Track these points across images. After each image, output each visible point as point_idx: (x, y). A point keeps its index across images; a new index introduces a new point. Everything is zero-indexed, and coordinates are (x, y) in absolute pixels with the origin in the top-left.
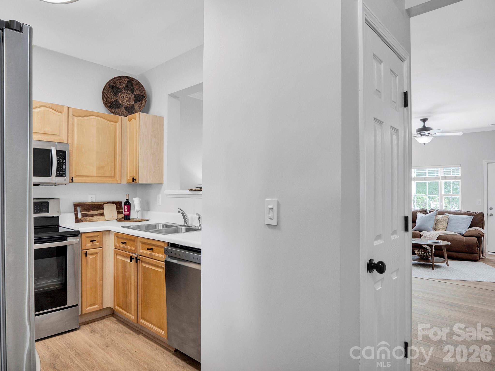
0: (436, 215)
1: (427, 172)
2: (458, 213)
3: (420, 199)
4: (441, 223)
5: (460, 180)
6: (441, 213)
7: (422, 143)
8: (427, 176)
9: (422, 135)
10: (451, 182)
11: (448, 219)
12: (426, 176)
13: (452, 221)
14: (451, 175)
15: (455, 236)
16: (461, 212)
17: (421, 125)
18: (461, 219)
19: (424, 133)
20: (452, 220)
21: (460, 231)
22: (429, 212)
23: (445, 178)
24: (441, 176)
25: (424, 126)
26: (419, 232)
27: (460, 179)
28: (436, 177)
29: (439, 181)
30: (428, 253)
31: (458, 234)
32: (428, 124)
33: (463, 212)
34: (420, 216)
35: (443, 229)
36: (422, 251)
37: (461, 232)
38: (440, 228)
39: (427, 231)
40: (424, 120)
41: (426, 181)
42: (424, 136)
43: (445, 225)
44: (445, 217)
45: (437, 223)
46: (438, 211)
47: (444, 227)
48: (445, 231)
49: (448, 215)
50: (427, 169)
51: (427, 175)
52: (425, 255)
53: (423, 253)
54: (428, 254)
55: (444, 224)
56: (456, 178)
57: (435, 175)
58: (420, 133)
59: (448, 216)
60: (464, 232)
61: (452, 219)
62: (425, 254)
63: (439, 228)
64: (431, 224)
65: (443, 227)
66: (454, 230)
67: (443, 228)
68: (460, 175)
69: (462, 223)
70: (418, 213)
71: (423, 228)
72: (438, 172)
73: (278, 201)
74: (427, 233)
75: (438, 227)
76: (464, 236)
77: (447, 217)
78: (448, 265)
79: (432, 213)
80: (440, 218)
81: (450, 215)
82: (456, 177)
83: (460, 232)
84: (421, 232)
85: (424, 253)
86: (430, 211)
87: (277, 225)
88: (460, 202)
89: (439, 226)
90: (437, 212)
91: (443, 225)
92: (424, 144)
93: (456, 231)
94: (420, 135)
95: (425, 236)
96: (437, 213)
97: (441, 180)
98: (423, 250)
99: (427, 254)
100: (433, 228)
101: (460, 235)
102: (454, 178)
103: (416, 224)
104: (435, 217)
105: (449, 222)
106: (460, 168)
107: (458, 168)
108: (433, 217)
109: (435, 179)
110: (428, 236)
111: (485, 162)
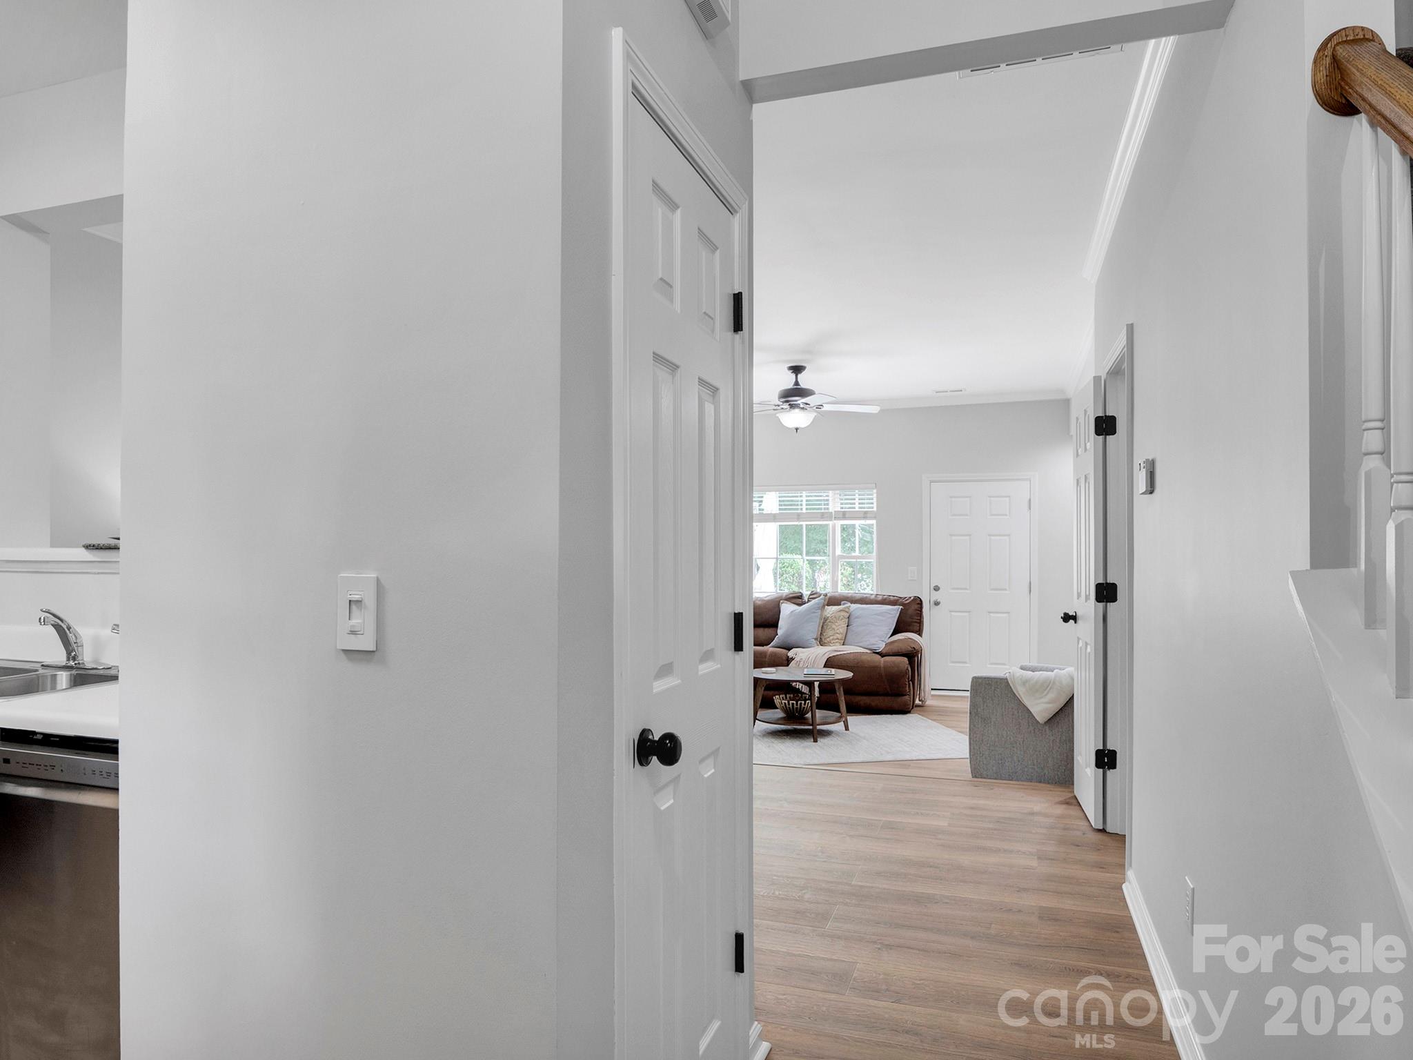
0: (824, 606)
1: (804, 499)
2: (870, 600)
3: (789, 568)
4: (834, 626)
5: (874, 522)
6: (833, 601)
7: (791, 427)
8: (804, 511)
9: (792, 406)
10: (857, 526)
11: (848, 615)
12: (801, 509)
13: (856, 620)
14: (857, 509)
15: (864, 657)
16: (876, 597)
17: (788, 381)
19: (796, 401)
20: (856, 618)
21: (873, 644)
22: (809, 601)
23: (843, 515)
24: (835, 511)
25: (797, 383)
26: (784, 651)
27: (875, 518)
28: (823, 513)
29: (830, 523)
30: (803, 702)
31: (869, 651)
32: (805, 380)
33: (880, 598)
34: (787, 609)
36: (790, 697)
38: (831, 638)
39: (803, 646)
40: (797, 370)
41: (801, 523)
42: (797, 410)
43: (841, 630)
44: (841, 610)
45: (825, 627)
46: (827, 598)
47: (839, 636)
48: (843, 645)
49: (850, 606)
50: (804, 494)
51: (804, 507)
52: (797, 708)
53: (793, 704)
54: (805, 704)
55: (840, 627)
56: (865, 516)
57: (821, 509)
58: (787, 401)
59: (848, 608)
60: (881, 647)
61: (857, 615)
62: (797, 704)
63: (828, 639)
64: (811, 631)
65: (837, 635)
66: (861, 642)
67: (838, 639)
68: (875, 509)
70: (782, 604)
71: (793, 640)
72: (828, 500)
73: (378, 579)
74: (803, 653)
75: (826, 636)
76: (882, 654)
77: (847, 610)
78: (847, 729)
79: (813, 601)
80: (831, 613)
81: (854, 606)
82: (866, 513)
83: (874, 647)
84: (789, 649)
85: (795, 702)
86: (811, 597)
87: (375, 649)
88: (875, 574)
89: (829, 633)
90: (825, 600)
91: (838, 631)
92: (797, 429)
93: (866, 645)
94: (786, 406)
95: (799, 659)
96: (826, 603)
97: (835, 521)
98: (792, 696)
99: (801, 703)
100: (816, 639)
101: (874, 653)
102: (862, 515)
103: (779, 631)
104: (820, 611)
105: (851, 624)
106: (874, 491)
107: (871, 491)
108: (817, 612)
109: (822, 518)
110: (804, 659)
111: (926, 480)
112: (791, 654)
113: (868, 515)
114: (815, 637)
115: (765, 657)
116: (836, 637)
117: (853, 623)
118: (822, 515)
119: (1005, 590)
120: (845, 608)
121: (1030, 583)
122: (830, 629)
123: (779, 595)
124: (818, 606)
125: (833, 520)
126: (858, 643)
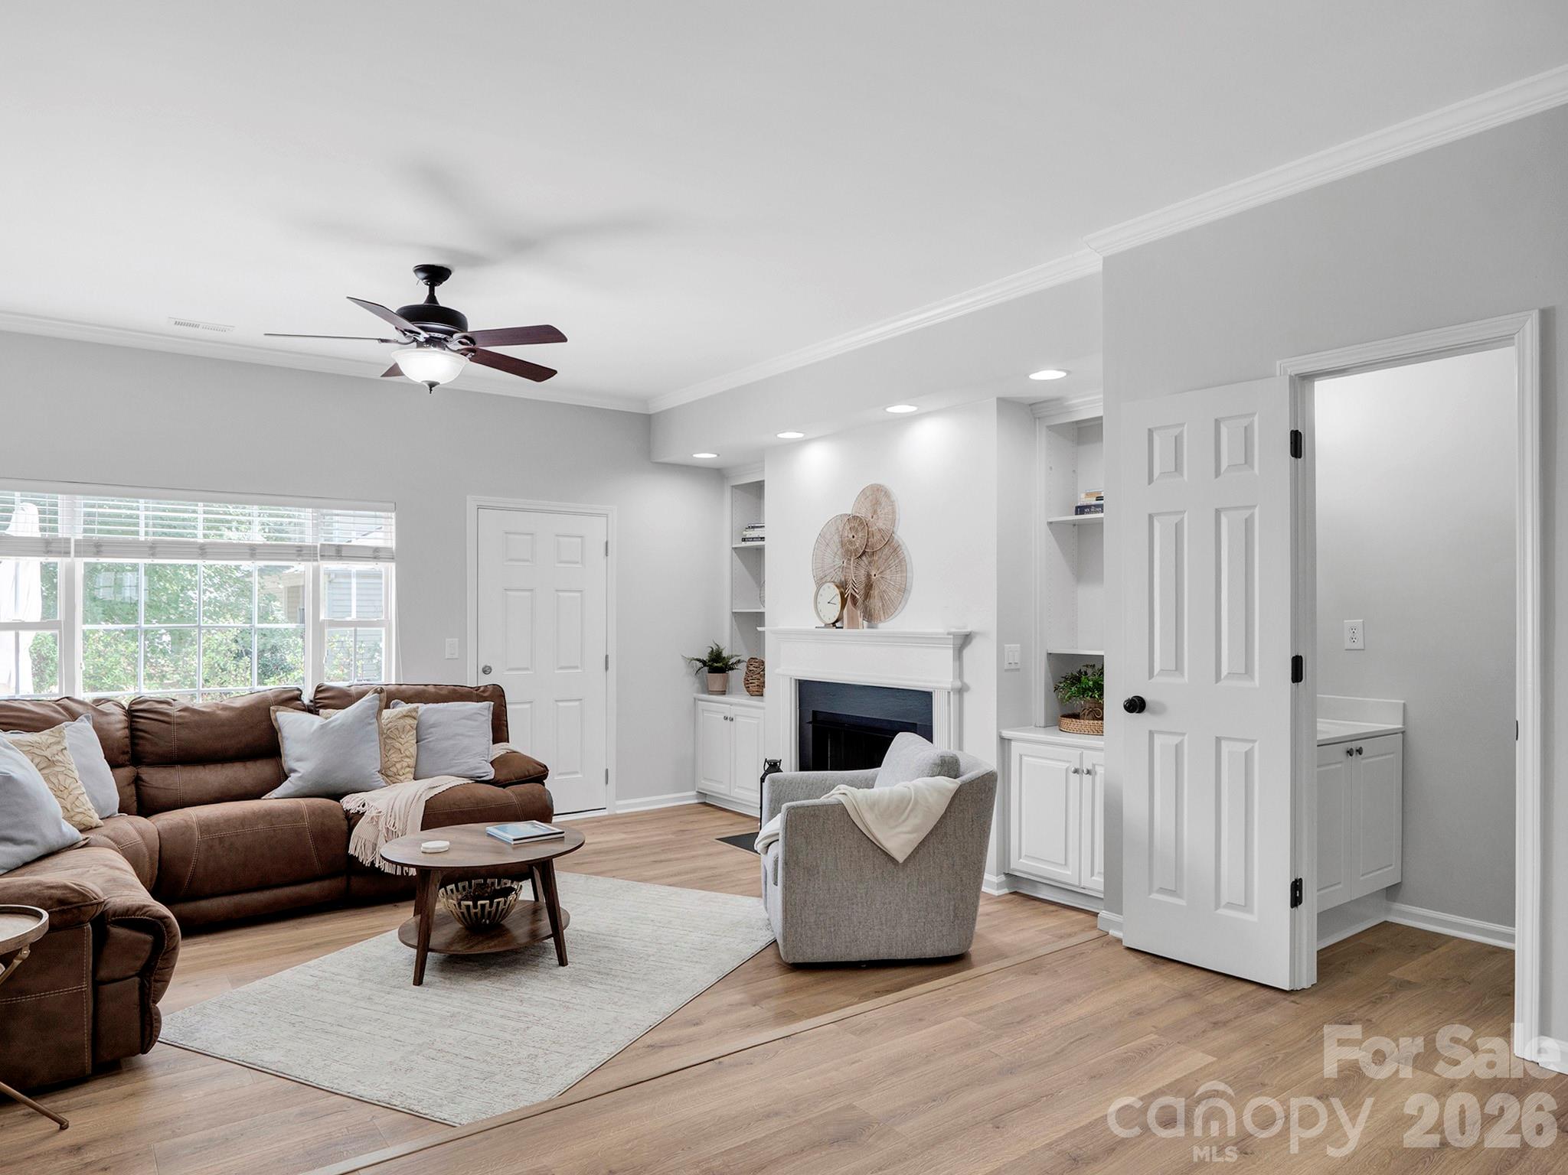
0: (380, 711)
4: (398, 745)
5: (391, 566)
6: (389, 697)
7: (419, 381)
11: (416, 722)
13: (432, 730)
18: (464, 718)
20: (433, 726)
21: (476, 768)
23: (337, 552)
24: (322, 545)
25: (432, 298)
27: (392, 559)
28: (299, 546)
31: (470, 782)
34: (289, 721)
35: (408, 769)
37: (478, 771)
38: (398, 766)
39: (364, 787)
40: (435, 275)
43: (411, 751)
44: (405, 716)
48: (418, 775)
49: (418, 707)
52: (490, 912)
53: (468, 907)
55: (408, 743)
56: (376, 554)
59: (416, 710)
60: (487, 769)
61: (431, 723)
62: (475, 906)
63: (394, 769)
64: (371, 758)
65: (408, 760)
66: (451, 767)
67: (409, 766)
69: (471, 733)
70: (275, 712)
71: (340, 778)
74: (369, 801)
75: (394, 765)
77: (414, 714)
79: (360, 706)
80: (390, 721)
82: (376, 550)
83: (475, 773)
84: (337, 796)
90: (380, 700)
91: (408, 753)
92: (432, 385)
93: (462, 769)
95: (374, 814)
96: (383, 704)
100: (381, 772)
101: (477, 782)
102: (370, 553)
103: (288, 762)
104: (375, 720)
105: (424, 737)
106: (393, 515)
107: (389, 514)
108: (373, 723)
109: (299, 555)
110: (384, 812)
111: (471, 503)
112: (350, 803)
113: (381, 554)
114: (378, 769)
115: (302, 817)
116: (405, 764)
117: (428, 736)
118: (298, 551)
119: (577, 667)
120: (410, 711)
121: (607, 657)
122: (391, 752)
123: (260, 696)
124: (372, 711)
125: (317, 560)
126: (447, 769)
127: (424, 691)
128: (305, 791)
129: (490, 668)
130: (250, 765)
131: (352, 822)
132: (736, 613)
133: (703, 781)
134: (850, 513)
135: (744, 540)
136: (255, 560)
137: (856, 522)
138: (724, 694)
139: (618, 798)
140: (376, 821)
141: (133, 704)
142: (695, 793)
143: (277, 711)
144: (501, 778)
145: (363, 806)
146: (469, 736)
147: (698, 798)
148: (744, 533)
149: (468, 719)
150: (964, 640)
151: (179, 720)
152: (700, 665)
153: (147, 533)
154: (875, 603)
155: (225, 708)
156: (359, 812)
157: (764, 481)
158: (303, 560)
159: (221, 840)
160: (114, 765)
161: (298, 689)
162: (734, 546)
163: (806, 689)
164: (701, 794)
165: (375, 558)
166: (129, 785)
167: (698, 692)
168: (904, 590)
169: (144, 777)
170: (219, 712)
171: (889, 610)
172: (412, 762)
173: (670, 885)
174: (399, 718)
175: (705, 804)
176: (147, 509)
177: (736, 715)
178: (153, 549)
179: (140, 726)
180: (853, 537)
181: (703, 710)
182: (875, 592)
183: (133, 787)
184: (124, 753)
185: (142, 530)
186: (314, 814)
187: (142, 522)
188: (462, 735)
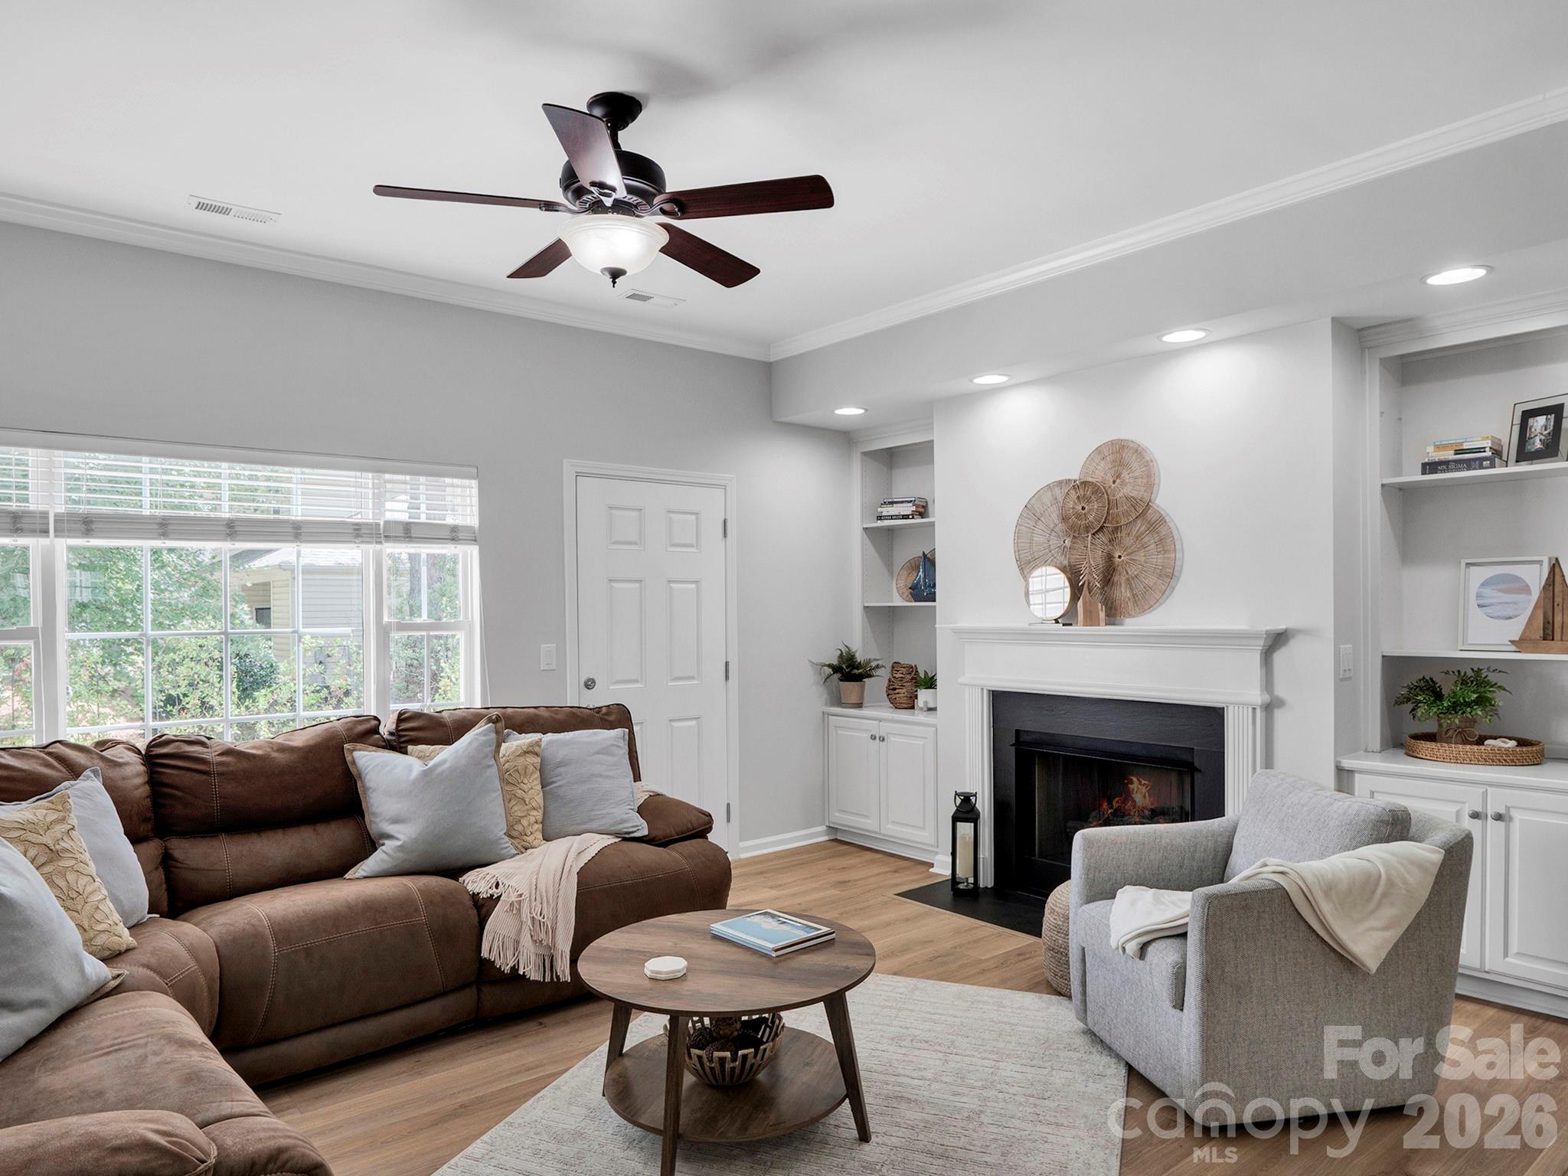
0: (497, 745)
4: (521, 793)
5: (470, 550)
10: (424, 557)
11: (539, 760)
13: (562, 770)
18: (598, 753)
20: (560, 765)
21: (623, 821)
23: (407, 533)
26: (444, 881)
27: (474, 540)
31: (617, 840)
35: (536, 827)
37: (625, 825)
38: (525, 822)
39: (484, 859)
43: (537, 799)
44: (528, 753)
45: (505, 797)
49: (537, 739)
55: (532, 790)
56: (454, 535)
60: (639, 824)
61: (557, 760)
63: (522, 829)
64: (495, 814)
65: (534, 813)
66: (592, 820)
70: (351, 751)
71: (455, 849)
74: (504, 877)
76: (645, 842)
77: (537, 749)
79: (467, 740)
82: (454, 529)
83: (623, 827)
84: (455, 872)
89: (514, 810)
90: (496, 730)
91: (533, 804)
95: (513, 898)
100: (508, 833)
101: (625, 839)
102: (447, 534)
103: (378, 823)
104: (493, 759)
105: (552, 780)
106: (474, 483)
107: (467, 482)
108: (492, 765)
109: (358, 536)
110: (526, 894)
111: (569, 468)
112: (476, 882)
113: (460, 535)
114: (505, 831)
115: (417, 910)
116: (532, 819)
117: (554, 779)
118: (355, 530)
119: (692, 678)
120: (531, 745)
121: (727, 664)
122: (513, 802)
123: (326, 730)
124: (489, 749)
125: (381, 543)
126: (585, 823)
127: (537, 716)
128: (407, 866)
129: (593, 681)
130: (322, 829)
131: (484, 911)
132: (867, 607)
133: (837, 814)
134: (1077, 477)
135: (880, 518)
136: (301, 542)
137: (1086, 489)
138: (861, 707)
139: (742, 839)
140: (516, 908)
141: (154, 746)
142: (823, 828)
143: (354, 750)
144: (658, 833)
145: (497, 884)
146: (608, 777)
147: (828, 835)
148: (879, 510)
149: (603, 754)
150: (1278, 640)
151: (221, 769)
152: (830, 671)
153: (152, 506)
154: (1122, 593)
155: (283, 749)
156: (492, 896)
157: (932, 441)
158: (362, 542)
159: (308, 952)
160: (135, 838)
161: (376, 718)
162: (865, 526)
163: (1001, 702)
164: (832, 829)
165: (453, 540)
166: (156, 868)
167: (826, 705)
168: (1168, 575)
169: (177, 853)
170: (275, 755)
171: (1144, 602)
172: (538, 815)
173: (895, 974)
174: (519, 756)
175: (836, 840)
176: (152, 471)
177: (888, 734)
178: (164, 527)
179: (165, 780)
180: (1083, 508)
181: (836, 727)
182: (1120, 578)
183: (161, 870)
184: (146, 820)
185: (146, 500)
186: (431, 902)
187: (146, 491)
188: (600, 775)
